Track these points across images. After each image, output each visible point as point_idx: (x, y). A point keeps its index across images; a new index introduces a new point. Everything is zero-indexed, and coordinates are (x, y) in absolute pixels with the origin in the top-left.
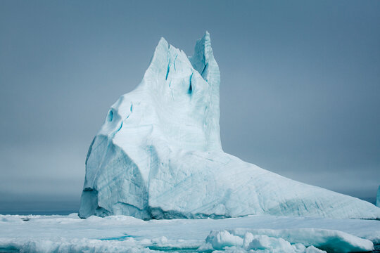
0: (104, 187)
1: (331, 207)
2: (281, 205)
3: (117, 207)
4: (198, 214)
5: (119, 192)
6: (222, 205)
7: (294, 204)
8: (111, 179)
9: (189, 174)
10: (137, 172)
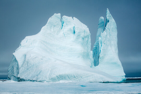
0: (10, 70)
1: (82, 77)
2: (57, 77)
3: (12, 77)
4: (29, 80)
5: (13, 71)
6: (36, 77)
7: (63, 76)
8: (12, 67)
9: (32, 65)
10: (18, 65)
